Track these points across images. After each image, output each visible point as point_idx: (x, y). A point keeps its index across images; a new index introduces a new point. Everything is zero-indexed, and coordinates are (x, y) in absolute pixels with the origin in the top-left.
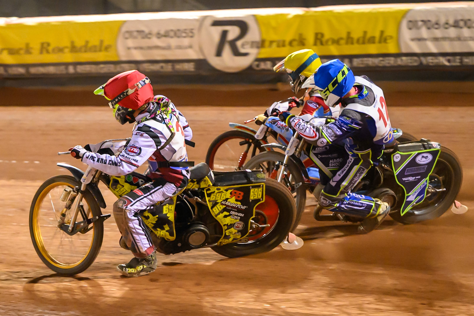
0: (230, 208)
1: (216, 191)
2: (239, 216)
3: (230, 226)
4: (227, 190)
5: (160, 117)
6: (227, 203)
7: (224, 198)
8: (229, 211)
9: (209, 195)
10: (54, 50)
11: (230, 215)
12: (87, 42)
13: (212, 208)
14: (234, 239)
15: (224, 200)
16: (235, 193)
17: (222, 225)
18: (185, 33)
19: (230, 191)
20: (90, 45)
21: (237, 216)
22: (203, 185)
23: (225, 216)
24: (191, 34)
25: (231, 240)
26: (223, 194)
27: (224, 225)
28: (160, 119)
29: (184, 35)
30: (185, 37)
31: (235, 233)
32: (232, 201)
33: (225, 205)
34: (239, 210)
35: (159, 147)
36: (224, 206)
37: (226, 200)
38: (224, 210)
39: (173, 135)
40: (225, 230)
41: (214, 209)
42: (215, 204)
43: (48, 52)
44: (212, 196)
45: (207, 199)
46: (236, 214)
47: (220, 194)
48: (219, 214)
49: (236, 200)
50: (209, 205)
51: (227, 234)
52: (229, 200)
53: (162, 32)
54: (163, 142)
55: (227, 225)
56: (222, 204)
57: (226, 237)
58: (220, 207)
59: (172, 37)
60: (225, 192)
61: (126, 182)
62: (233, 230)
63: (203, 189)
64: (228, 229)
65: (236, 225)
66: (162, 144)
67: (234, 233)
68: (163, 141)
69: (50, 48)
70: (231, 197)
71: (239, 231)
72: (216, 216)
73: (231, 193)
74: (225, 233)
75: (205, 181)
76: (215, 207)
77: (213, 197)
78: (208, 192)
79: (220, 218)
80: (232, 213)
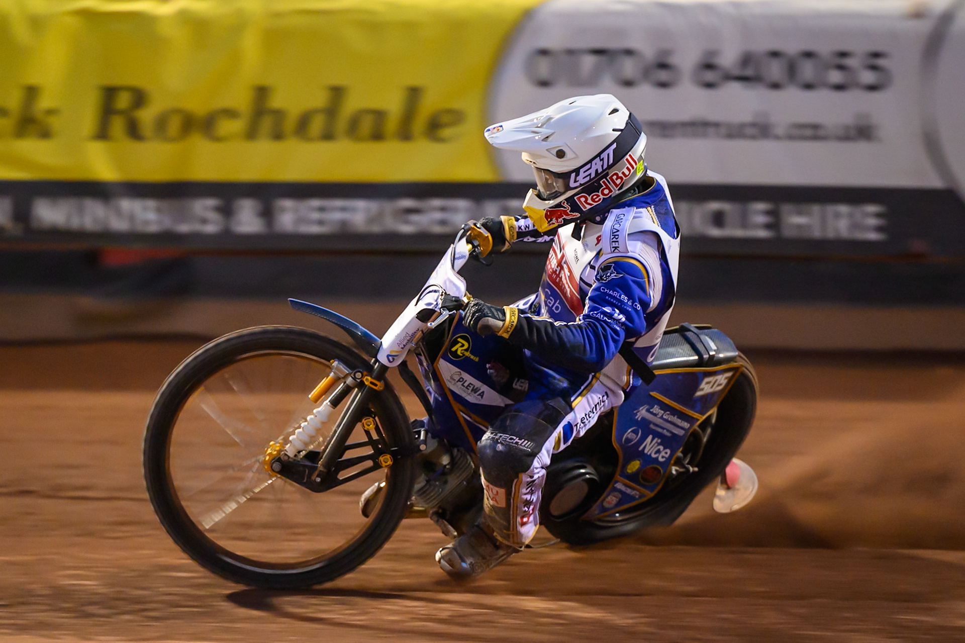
10: (161, 123)
12: (337, 93)
18: (841, 68)
20: (353, 104)
24: (868, 77)
29: (835, 77)
30: (839, 87)
43: (134, 131)
53: (728, 58)
59: (776, 86)
69: (147, 116)
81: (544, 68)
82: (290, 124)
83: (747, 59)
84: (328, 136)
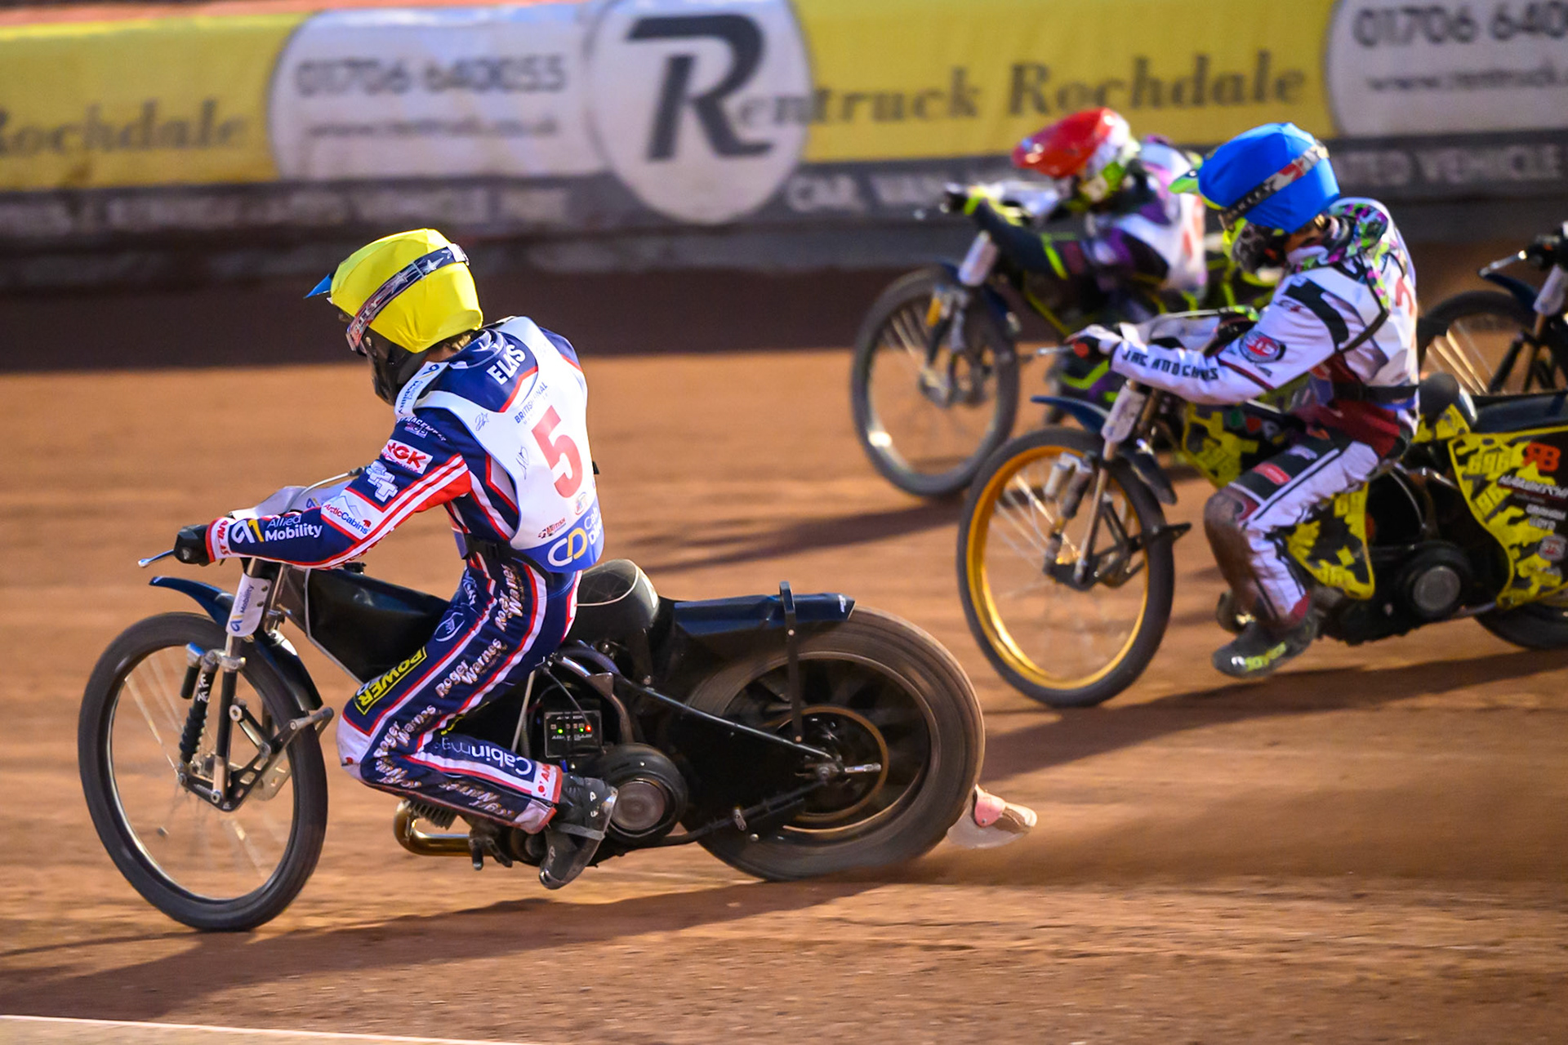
0: (1525, 497)
1: (1483, 448)
2: (1553, 519)
3: (1528, 550)
4: (1512, 444)
5: (1356, 264)
6: (1515, 482)
7: (1506, 468)
8: (1522, 504)
9: (1463, 460)
11: (1526, 516)
13: (1475, 495)
14: (1543, 589)
15: (1506, 474)
16: (1537, 451)
17: (1505, 545)
19: (1520, 447)
21: (1547, 518)
22: (1444, 431)
23: (1513, 521)
25: (1533, 590)
26: (1501, 456)
27: (1512, 547)
28: (1354, 270)
31: (1545, 570)
32: (1531, 476)
33: (1510, 487)
34: (1551, 502)
35: (1342, 346)
36: (1508, 492)
37: (1513, 472)
38: (1509, 501)
39: (1383, 315)
40: (1516, 561)
41: (1479, 500)
42: (1481, 484)
44: (1472, 460)
45: (1459, 471)
46: (1545, 512)
47: (1494, 456)
48: (1493, 514)
49: (1542, 473)
50: (1466, 489)
51: (1522, 573)
52: (1519, 474)
54: (1354, 332)
55: (1520, 546)
56: (1501, 486)
57: (1522, 583)
58: (1494, 495)
60: (1506, 448)
61: (1227, 429)
62: (1538, 561)
63: (1445, 442)
64: (1523, 557)
65: (1545, 546)
66: (1353, 337)
67: (1540, 569)
68: (1355, 329)
70: (1527, 463)
71: (1555, 564)
72: (1487, 519)
73: (1525, 453)
74: (1516, 571)
75: (1448, 418)
76: (1483, 496)
77: (1473, 467)
78: (1462, 451)
79: (1497, 526)
80: (1533, 509)
81: (1369, 28)
82: (1166, 92)
83: (1531, 10)
84: (1198, 101)
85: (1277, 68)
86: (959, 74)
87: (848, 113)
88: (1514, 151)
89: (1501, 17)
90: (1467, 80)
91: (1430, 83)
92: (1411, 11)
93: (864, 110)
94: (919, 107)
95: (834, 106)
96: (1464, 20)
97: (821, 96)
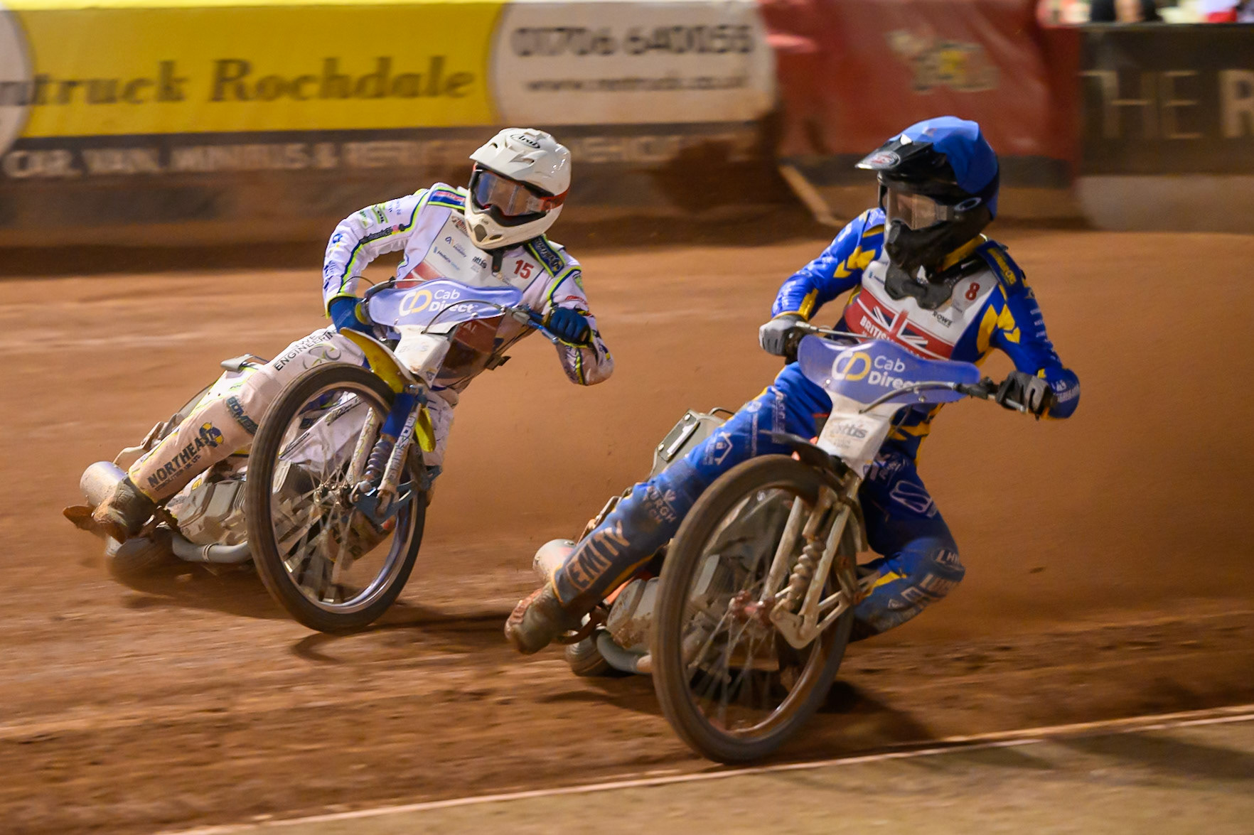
85: (449, 70)
86: (168, 67)
87: (65, 98)
88: (645, 139)
89: (634, 39)
90: (609, 85)
91: (577, 85)
92: (560, 30)
93: (80, 93)
94: (131, 91)
95: (52, 90)
96: (605, 40)
97: (40, 82)
